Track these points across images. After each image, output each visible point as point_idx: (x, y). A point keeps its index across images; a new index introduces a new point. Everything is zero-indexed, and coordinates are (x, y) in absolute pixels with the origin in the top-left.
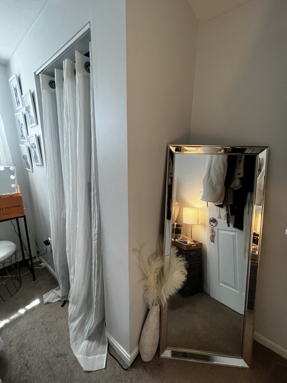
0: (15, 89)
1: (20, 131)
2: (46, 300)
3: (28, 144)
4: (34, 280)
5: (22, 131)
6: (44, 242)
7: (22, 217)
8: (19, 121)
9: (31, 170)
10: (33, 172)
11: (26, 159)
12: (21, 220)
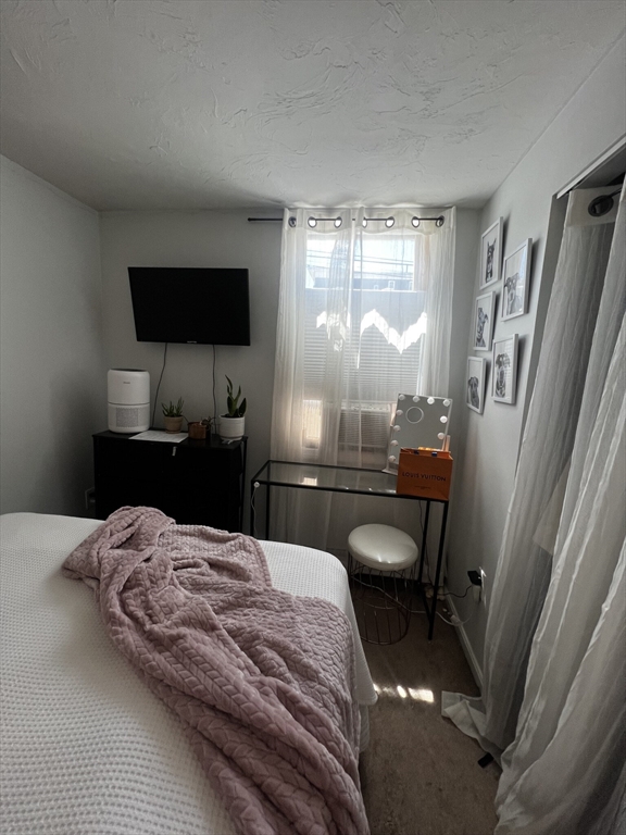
0: (491, 249)
1: (478, 329)
2: (448, 711)
3: (490, 356)
4: (430, 638)
5: (482, 329)
6: (470, 573)
7: (442, 501)
8: (481, 310)
9: (478, 411)
10: (482, 414)
11: (476, 385)
12: (437, 508)
